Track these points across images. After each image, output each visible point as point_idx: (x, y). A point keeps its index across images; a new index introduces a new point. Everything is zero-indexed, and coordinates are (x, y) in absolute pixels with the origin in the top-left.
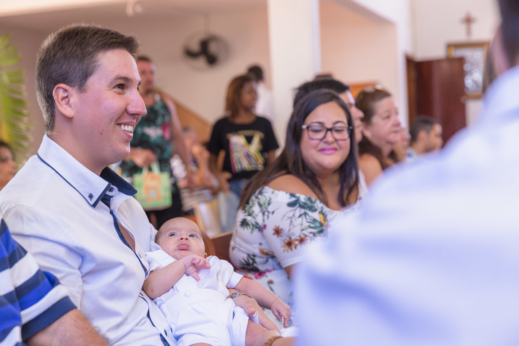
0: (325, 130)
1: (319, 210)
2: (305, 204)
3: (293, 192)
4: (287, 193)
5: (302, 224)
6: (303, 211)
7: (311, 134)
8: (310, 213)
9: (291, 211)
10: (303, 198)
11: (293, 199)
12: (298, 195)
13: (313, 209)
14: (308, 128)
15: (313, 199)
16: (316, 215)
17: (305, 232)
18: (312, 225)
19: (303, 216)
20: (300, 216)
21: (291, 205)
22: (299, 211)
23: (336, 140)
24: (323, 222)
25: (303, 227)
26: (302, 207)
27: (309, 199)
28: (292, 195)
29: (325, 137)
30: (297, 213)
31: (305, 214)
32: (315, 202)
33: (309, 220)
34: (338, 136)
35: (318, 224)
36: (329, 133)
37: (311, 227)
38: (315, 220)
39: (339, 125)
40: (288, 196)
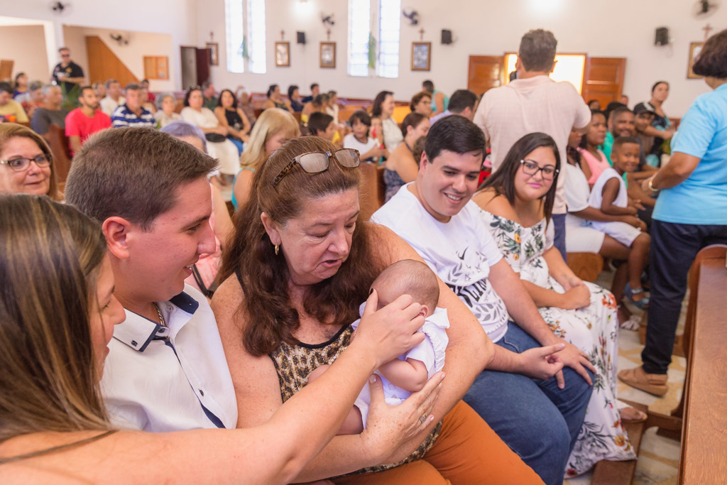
0: (538, 168)
1: (516, 229)
2: (505, 225)
3: (496, 215)
4: (491, 215)
5: (499, 243)
6: (502, 231)
7: (526, 169)
8: (507, 233)
9: (492, 230)
10: (504, 221)
11: (496, 221)
12: (500, 217)
13: (510, 230)
14: (524, 163)
15: (512, 222)
16: (512, 235)
17: (501, 250)
18: (507, 244)
19: (501, 236)
20: (499, 235)
21: (493, 225)
22: (499, 231)
23: (543, 178)
24: (517, 240)
25: (499, 245)
26: (502, 227)
27: (509, 222)
28: (496, 217)
29: (535, 174)
30: (497, 233)
31: (503, 234)
32: (513, 224)
33: (505, 240)
34: (545, 175)
35: (512, 243)
36: (540, 172)
37: (506, 246)
38: (510, 239)
39: (549, 167)
40: (492, 217)
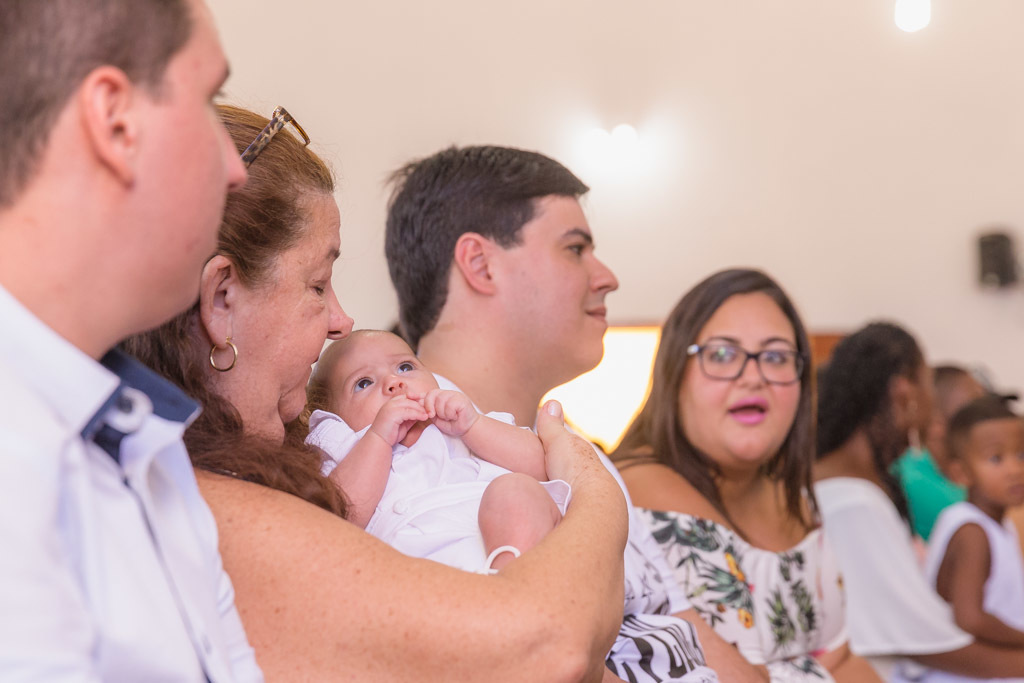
0: (742, 357)
1: (723, 546)
2: (691, 533)
3: (660, 509)
4: (645, 511)
5: (687, 583)
6: (686, 551)
7: (712, 368)
8: (704, 554)
10: (684, 521)
11: (661, 525)
12: (672, 515)
13: (709, 545)
14: (701, 350)
15: (709, 523)
16: (718, 559)
17: (698, 602)
18: (712, 583)
19: (689, 563)
20: (682, 562)
21: (658, 537)
22: (678, 551)
23: (768, 383)
24: (735, 572)
25: (691, 590)
26: (684, 541)
27: (701, 523)
28: (659, 516)
29: (740, 374)
30: (675, 558)
31: (693, 557)
32: (713, 529)
33: (703, 572)
34: (771, 373)
35: (724, 580)
36: (752, 364)
37: (710, 589)
38: (717, 571)
39: (775, 346)
40: (648, 517)
